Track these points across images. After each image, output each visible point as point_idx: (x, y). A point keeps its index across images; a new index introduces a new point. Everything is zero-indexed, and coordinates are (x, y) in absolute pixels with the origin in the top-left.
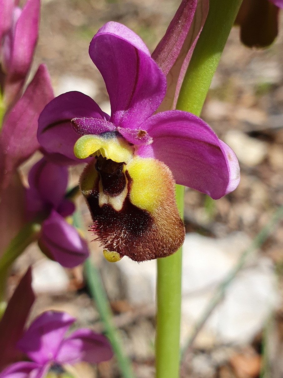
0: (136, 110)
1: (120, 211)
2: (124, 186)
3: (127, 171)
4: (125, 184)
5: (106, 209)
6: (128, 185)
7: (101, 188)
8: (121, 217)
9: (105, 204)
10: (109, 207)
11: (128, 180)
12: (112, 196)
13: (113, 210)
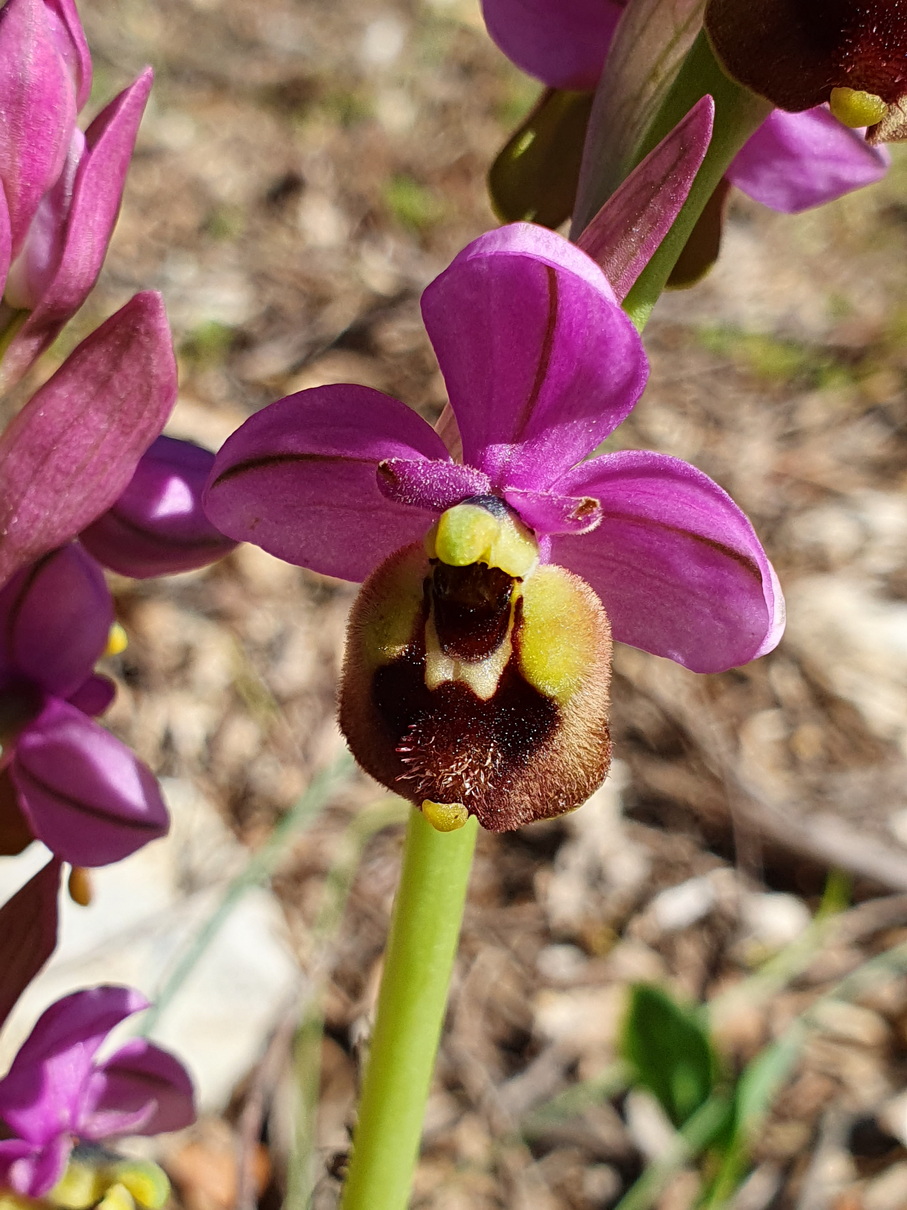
0: (549, 444)
1: (489, 700)
2: (503, 637)
3: (520, 600)
4: (505, 632)
5: (449, 695)
6: (514, 632)
7: (431, 639)
8: (489, 716)
9: (447, 682)
10: (459, 690)
11: (515, 621)
12: (470, 662)
13: (473, 696)
